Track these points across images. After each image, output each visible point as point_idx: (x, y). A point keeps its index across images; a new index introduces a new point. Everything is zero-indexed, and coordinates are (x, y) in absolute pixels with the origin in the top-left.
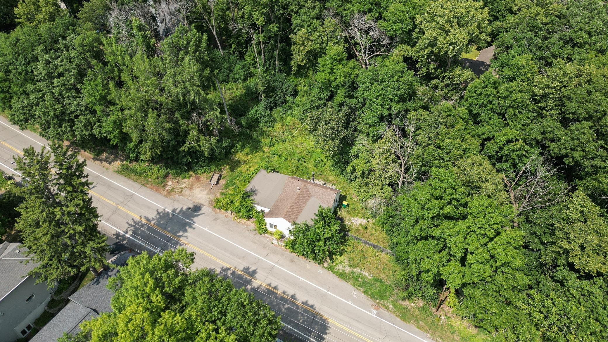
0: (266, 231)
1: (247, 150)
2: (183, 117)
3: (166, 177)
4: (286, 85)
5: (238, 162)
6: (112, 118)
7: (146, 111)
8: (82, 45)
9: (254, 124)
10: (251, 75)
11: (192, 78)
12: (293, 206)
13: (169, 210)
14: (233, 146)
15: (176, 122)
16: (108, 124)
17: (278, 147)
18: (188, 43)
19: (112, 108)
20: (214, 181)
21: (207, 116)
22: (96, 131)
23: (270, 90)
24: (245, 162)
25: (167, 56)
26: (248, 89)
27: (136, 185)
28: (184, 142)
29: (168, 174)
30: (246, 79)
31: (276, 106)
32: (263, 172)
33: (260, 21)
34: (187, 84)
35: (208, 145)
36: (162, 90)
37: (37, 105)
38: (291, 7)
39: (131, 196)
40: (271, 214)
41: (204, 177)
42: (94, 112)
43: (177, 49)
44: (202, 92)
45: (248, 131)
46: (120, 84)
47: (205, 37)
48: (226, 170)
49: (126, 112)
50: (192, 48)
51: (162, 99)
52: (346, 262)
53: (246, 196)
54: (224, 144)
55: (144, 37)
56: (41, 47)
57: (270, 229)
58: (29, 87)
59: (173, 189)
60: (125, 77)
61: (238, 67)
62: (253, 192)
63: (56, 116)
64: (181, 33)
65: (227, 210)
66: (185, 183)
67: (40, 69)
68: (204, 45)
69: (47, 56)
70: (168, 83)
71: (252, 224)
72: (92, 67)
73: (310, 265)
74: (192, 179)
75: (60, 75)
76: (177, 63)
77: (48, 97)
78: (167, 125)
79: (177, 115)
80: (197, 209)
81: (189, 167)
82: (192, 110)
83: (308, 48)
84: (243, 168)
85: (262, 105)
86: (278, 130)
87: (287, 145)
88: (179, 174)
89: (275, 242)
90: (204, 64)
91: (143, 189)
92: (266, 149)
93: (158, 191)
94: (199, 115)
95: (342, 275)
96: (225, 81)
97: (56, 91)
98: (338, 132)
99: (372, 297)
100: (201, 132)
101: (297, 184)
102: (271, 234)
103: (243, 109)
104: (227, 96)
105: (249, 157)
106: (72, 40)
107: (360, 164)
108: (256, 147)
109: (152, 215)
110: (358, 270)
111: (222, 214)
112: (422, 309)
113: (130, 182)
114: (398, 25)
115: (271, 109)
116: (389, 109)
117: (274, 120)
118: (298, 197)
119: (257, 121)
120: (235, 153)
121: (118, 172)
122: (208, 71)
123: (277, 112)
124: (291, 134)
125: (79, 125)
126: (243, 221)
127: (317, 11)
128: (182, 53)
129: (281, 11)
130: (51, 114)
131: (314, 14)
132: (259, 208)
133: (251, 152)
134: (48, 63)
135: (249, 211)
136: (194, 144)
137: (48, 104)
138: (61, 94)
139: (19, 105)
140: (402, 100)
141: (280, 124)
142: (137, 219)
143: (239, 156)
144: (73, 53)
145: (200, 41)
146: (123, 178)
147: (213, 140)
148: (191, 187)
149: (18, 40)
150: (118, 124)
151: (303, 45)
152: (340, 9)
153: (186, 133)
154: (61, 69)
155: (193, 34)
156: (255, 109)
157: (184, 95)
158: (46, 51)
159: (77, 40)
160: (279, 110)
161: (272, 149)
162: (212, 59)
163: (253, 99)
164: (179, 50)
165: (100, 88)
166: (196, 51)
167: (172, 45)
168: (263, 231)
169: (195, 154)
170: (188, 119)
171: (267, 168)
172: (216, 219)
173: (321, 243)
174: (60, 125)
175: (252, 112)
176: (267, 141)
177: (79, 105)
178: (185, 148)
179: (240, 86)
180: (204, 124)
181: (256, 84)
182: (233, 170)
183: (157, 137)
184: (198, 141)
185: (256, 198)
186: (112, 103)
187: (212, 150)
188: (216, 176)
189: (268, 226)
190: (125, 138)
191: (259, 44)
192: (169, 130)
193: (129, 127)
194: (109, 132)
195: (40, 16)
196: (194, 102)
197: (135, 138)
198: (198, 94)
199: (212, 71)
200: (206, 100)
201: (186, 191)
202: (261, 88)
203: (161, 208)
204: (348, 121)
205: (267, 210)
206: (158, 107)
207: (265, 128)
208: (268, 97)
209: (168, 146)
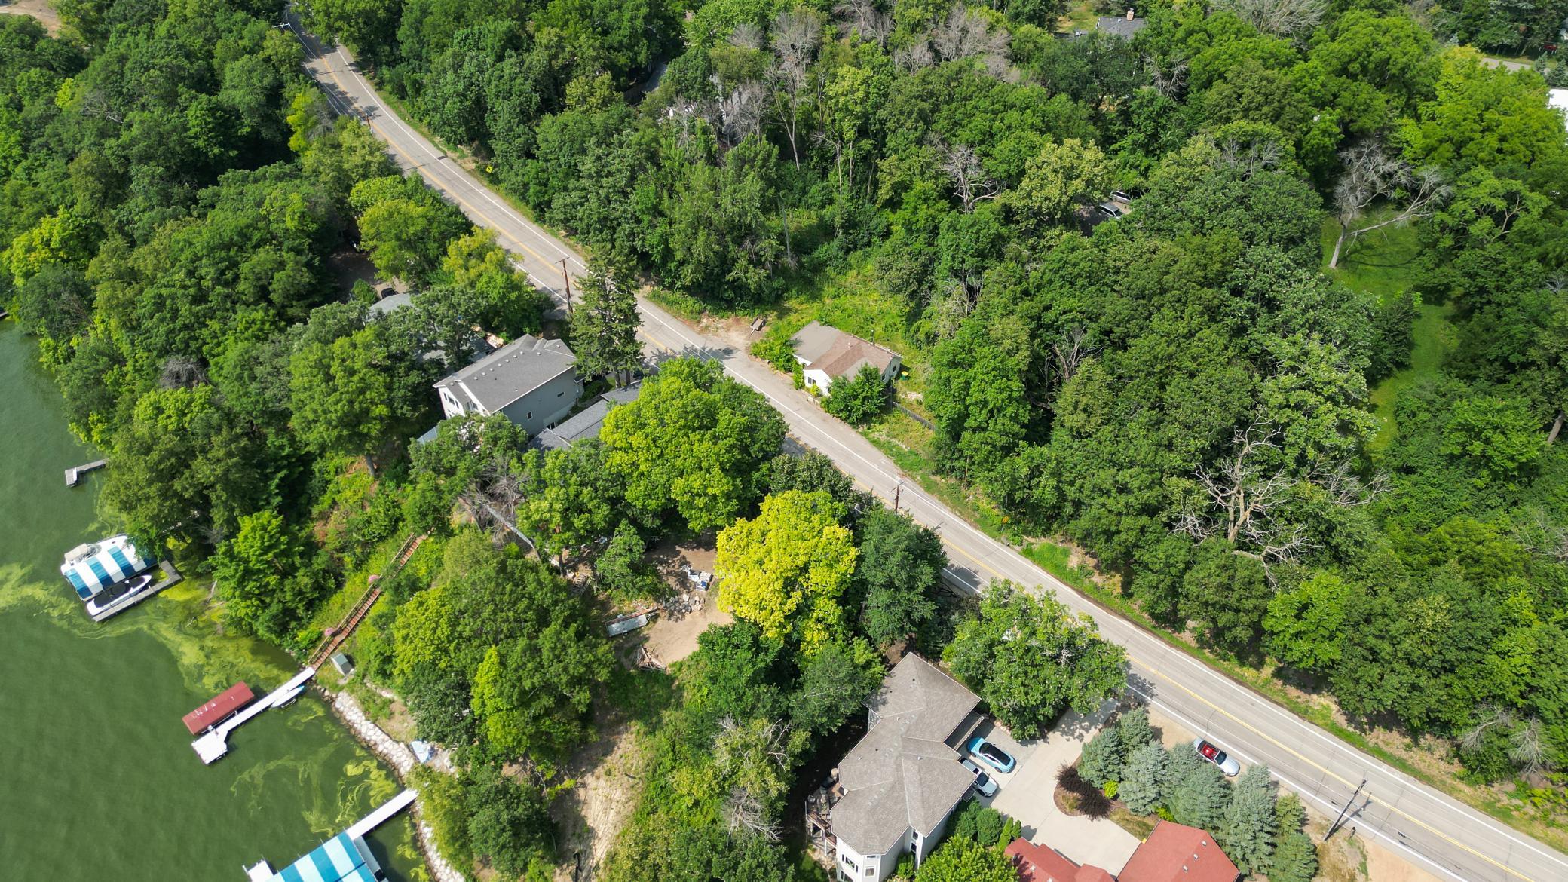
0: (802, 386)
1: (803, 298)
2: (734, 241)
3: (701, 312)
4: (876, 220)
5: (790, 310)
6: (658, 231)
7: (696, 229)
8: (639, 144)
9: (819, 267)
10: (831, 201)
11: (752, 199)
12: (838, 361)
13: (698, 347)
14: (787, 290)
15: (726, 247)
16: (652, 238)
17: (846, 301)
18: (756, 154)
19: (661, 219)
20: (756, 326)
21: (762, 244)
22: (638, 244)
23: (851, 224)
24: (797, 311)
25: (730, 169)
26: (821, 218)
27: (666, 315)
28: (730, 271)
29: (704, 309)
30: (823, 207)
31: (855, 248)
32: (816, 324)
33: (850, 134)
34: (746, 205)
35: (756, 279)
36: (717, 206)
37: (582, 205)
38: (888, 124)
39: (661, 326)
40: (812, 367)
41: (745, 321)
42: (638, 221)
43: (742, 161)
44: (760, 215)
45: (809, 275)
46: (671, 192)
47: (776, 150)
48: (772, 317)
49: (675, 226)
50: (759, 162)
51: (715, 217)
52: (885, 431)
53: (788, 344)
54: (776, 284)
55: (707, 141)
56: (594, 139)
57: (808, 385)
58: (572, 183)
59: (707, 327)
60: (679, 186)
61: (815, 188)
62: (797, 342)
63: (599, 221)
64: (750, 143)
65: (764, 358)
66: (721, 323)
67: (588, 165)
68: (773, 159)
69: (600, 151)
70: (726, 200)
71: (789, 378)
72: (645, 171)
73: (844, 428)
74: (731, 320)
75: (609, 174)
76: (739, 178)
77: (593, 198)
78: (716, 247)
79: (728, 238)
80: (728, 352)
81: (730, 305)
82: (746, 235)
83: (896, 179)
84: (793, 318)
85: (836, 243)
86: (850, 280)
87: (857, 300)
88: (716, 312)
89: (811, 399)
90: (770, 182)
91: (674, 321)
92: (828, 301)
93: (690, 326)
94: (753, 242)
95: (876, 443)
96: (795, 206)
97: (603, 192)
98: (908, 283)
99: (902, 467)
100: (750, 261)
101: (851, 340)
102: (808, 390)
103: (809, 245)
104: (793, 226)
105: (804, 306)
106: (627, 136)
107: (925, 326)
108: (815, 296)
109: (679, 349)
110: (895, 441)
111: (758, 362)
112: (953, 487)
113: (660, 311)
114: (1005, 166)
115: (848, 251)
116: (963, 262)
117: (849, 267)
118: (847, 354)
119: (825, 264)
120: (788, 298)
121: (647, 298)
122: (772, 190)
123: (854, 257)
124: (866, 286)
125: (620, 234)
126: (780, 373)
127: (918, 134)
128: (746, 167)
129: (878, 126)
130: (595, 217)
131: (913, 136)
132: (800, 360)
133: (807, 301)
134: (599, 158)
135: (788, 361)
136: (741, 274)
137: (593, 206)
138: (607, 197)
139: (561, 202)
140: (982, 255)
141: (855, 272)
142: (663, 350)
143: (792, 303)
144: (629, 152)
145: (770, 155)
146: (652, 306)
147: (763, 273)
148: (728, 329)
149: (566, 125)
150: (664, 239)
151: (891, 174)
152: (947, 135)
153: (734, 261)
154: (613, 169)
155: (763, 146)
156: (826, 246)
157: (740, 216)
158: (599, 144)
159: (634, 138)
160: (859, 253)
161: (837, 301)
162: (780, 177)
163: (826, 235)
164: (744, 162)
165: (652, 195)
166: (761, 167)
167: (737, 157)
168: (800, 386)
169: (738, 287)
170: (739, 246)
171: (820, 319)
172: (750, 366)
173: (858, 402)
174: (601, 232)
175: (820, 252)
176: (832, 290)
177: (624, 211)
178: (730, 277)
179: (813, 214)
180: (757, 254)
181: (834, 214)
182: (780, 317)
183: (702, 258)
184: (746, 272)
185: (799, 349)
186: (662, 214)
187: (759, 286)
188: (760, 322)
189: (806, 381)
190: (668, 254)
191: (846, 162)
192: (716, 253)
193: (675, 243)
194: (652, 246)
195: (593, 100)
196: (750, 224)
197: (679, 255)
198: (755, 216)
199: (778, 190)
200: (763, 226)
201: (722, 332)
202: (838, 221)
203: (690, 342)
204: (925, 273)
205: (808, 363)
206: (709, 224)
207: (833, 275)
208: (845, 233)
209: (712, 273)
